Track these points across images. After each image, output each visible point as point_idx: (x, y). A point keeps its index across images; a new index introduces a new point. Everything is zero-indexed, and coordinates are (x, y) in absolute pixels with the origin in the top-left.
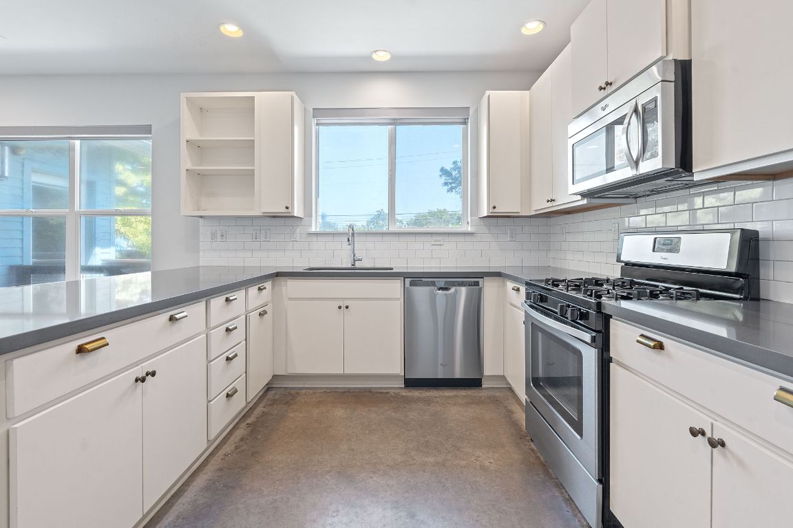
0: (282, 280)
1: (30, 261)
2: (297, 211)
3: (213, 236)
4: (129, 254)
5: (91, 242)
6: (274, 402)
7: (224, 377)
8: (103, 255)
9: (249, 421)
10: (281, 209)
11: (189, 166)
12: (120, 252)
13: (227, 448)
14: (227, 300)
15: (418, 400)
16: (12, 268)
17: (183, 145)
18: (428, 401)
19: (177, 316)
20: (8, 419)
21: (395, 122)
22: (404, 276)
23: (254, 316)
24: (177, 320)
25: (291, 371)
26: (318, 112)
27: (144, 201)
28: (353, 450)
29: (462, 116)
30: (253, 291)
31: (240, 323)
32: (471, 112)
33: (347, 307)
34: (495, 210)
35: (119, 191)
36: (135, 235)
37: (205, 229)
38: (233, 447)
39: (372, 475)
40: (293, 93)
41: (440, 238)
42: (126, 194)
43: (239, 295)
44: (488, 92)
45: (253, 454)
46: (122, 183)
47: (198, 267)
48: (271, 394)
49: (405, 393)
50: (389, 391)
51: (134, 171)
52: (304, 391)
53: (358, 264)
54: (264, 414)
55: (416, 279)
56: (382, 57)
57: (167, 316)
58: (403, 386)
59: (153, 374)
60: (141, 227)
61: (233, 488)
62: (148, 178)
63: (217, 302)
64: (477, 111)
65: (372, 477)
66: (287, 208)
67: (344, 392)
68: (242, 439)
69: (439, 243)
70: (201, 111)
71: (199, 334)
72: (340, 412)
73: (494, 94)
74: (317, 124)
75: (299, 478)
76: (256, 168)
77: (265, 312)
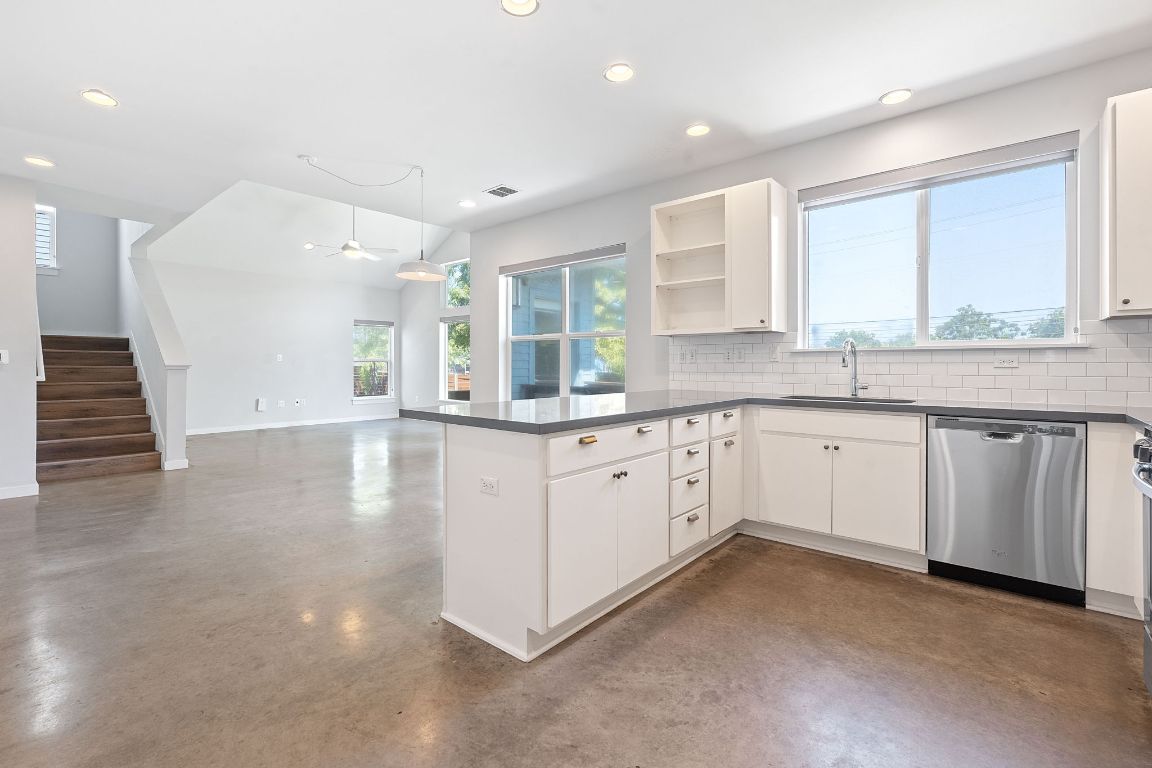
0: (753, 409)
1: (533, 381)
2: (777, 324)
3: (683, 356)
4: (606, 377)
5: (576, 364)
6: (742, 548)
7: (686, 500)
8: (586, 377)
9: (713, 558)
10: (755, 324)
11: (659, 282)
12: (598, 374)
13: (688, 574)
14: (689, 422)
15: (946, 593)
16: (523, 386)
17: (654, 259)
18: (963, 600)
19: (644, 429)
20: (548, 477)
21: (927, 184)
22: (929, 412)
23: (719, 445)
24: (644, 432)
25: (762, 517)
26: (805, 194)
27: (620, 318)
28: (826, 616)
29: (1065, 147)
30: (718, 416)
31: (703, 448)
32: (1082, 137)
33: (836, 448)
34: (1127, 307)
35: (598, 309)
36: (612, 358)
37: (674, 349)
38: (694, 575)
39: (843, 643)
40: (770, 180)
41: (1014, 357)
42: (604, 313)
43: (702, 419)
44: (1111, 101)
45: (713, 586)
46: (600, 301)
47: (668, 391)
48: (739, 540)
49: (926, 580)
50: (900, 572)
51: (611, 286)
52: (779, 546)
53: (861, 394)
54: (729, 556)
55: (946, 417)
56: (897, 99)
57: (635, 428)
58: (926, 571)
59: (626, 474)
60: (617, 348)
61: (690, 605)
62: (623, 293)
63: (680, 423)
64: (1097, 133)
65: (842, 646)
66: (762, 321)
67: (832, 559)
68: (703, 571)
69: (1006, 365)
70: (670, 219)
71: (662, 450)
72: (820, 577)
73: (1122, 101)
74: (806, 209)
75: (756, 618)
76: (726, 277)
77: (732, 443)
